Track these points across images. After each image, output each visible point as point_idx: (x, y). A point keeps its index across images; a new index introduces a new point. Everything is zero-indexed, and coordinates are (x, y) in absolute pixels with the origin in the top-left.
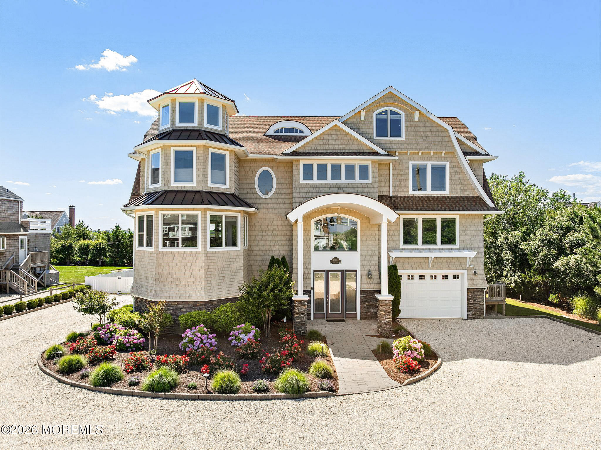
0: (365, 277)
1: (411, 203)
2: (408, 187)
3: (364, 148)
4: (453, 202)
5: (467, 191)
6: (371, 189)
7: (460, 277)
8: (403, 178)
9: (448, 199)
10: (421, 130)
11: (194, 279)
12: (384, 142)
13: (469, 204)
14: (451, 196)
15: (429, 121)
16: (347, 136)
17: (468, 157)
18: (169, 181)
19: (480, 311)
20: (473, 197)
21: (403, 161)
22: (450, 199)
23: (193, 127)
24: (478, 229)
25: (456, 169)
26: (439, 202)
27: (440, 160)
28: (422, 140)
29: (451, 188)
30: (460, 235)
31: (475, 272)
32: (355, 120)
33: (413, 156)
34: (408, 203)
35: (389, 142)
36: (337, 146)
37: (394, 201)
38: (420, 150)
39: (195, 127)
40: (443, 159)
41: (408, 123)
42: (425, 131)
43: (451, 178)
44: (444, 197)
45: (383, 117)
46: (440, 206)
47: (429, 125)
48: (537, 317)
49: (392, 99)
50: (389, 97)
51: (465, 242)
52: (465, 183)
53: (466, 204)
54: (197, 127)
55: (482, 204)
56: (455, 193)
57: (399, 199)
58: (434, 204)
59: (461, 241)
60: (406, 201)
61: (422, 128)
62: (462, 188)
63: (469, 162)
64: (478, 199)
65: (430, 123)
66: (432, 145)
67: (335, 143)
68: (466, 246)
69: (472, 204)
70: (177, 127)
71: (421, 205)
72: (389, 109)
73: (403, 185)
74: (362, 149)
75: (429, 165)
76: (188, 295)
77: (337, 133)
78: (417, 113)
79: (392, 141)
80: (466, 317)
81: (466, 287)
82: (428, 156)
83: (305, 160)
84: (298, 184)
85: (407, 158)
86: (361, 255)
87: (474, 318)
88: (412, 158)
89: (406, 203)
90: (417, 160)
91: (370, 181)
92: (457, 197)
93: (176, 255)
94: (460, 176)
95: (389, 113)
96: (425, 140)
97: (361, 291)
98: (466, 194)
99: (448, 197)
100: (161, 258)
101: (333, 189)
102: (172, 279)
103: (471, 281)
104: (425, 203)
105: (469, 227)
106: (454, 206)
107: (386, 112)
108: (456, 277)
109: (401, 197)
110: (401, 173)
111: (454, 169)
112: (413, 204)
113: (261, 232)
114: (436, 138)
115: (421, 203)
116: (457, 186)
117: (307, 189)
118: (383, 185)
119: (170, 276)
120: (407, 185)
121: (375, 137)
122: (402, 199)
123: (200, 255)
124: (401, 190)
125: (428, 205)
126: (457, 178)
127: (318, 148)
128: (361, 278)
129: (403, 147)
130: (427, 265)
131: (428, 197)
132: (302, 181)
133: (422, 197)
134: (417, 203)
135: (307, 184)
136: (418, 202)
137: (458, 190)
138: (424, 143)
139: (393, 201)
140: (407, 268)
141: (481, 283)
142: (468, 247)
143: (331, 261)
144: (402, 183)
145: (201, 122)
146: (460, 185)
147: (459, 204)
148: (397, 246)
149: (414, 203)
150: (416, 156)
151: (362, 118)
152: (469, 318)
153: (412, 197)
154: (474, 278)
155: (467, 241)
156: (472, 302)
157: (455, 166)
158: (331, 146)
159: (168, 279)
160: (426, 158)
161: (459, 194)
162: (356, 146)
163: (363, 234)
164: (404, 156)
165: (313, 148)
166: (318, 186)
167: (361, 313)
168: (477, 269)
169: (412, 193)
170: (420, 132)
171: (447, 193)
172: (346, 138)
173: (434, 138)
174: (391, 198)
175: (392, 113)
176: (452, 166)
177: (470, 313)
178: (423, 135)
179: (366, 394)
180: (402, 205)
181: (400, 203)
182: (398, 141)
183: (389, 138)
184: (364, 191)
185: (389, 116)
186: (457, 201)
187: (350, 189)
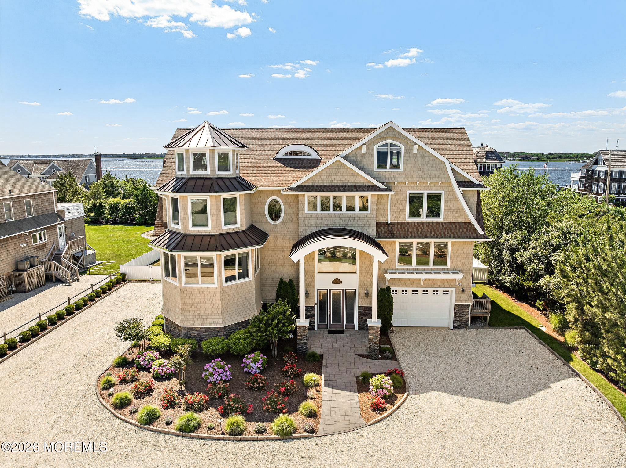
0: (363, 295)
1: (407, 230)
2: (405, 215)
3: (365, 181)
4: (446, 228)
5: (460, 217)
6: (370, 218)
7: (449, 293)
8: (401, 206)
9: (441, 226)
10: (419, 163)
11: (213, 310)
12: (384, 174)
13: (461, 230)
14: (445, 223)
15: (427, 153)
16: (349, 170)
17: (462, 189)
18: (187, 226)
19: (465, 323)
20: (465, 223)
21: (401, 190)
22: (443, 226)
23: (205, 175)
24: (468, 252)
25: (451, 197)
26: (433, 228)
27: (436, 190)
28: (420, 172)
29: (445, 215)
30: (451, 258)
31: (463, 290)
32: (357, 153)
33: (411, 185)
34: (404, 230)
35: (388, 174)
36: (339, 179)
37: (392, 228)
38: (418, 181)
39: (207, 175)
40: (439, 188)
41: (407, 155)
42: (423, 163)
43: (445, 206)
44: (438, 223)
45: (383, 149)
46: (433, 233)
47: (427, 158)
48: (516, 328)
49: (392, 133)
50: (389, 131)
51: (455, 263)
52: (459, 211)
53: (458, 231)
54: (210, 175)
55: (472, 231)
56: (449, 220)
57: (396, 226)
58: (428, 231)
59: (452, 263)
60: (402, 228)
61: (420, 160)
62: (456, 215)
63: (462, 193)
64: (470, 226)
65: (428, 155)
66: (428, 176)
67: (338, 177)
68: (456, 267)
69: (463, 231)
70: (192, 175)
71: (416, 232)
72: (389, 142)
73: (400, 213)
74: (362, 182)
75: (425, 193)
76: (209, 322)
77: (339, 167)
78: (416, 147)
79: (391, 173)
80: (452, 328)
81: (454, 302)
82: (425, 185)
84: (303, 214)
85: (405, 188)
86: (360, 276)
87: (459, 329)
88: (410, 188)
89: (402, 230)
90: (414, 190)
91: (369, 211)
92: (450, 223)
93: (197, 290)
94: (454, 204)
95: (389, 145)
96: (422, 172)
97: (359, 307)
98: (459, 220)
99: (442, 223)
100: (185, 292)
101: (335, 219)
102: (194, 309)
103: (458, 297)
104: (420, 230)
105: (460, 250)
106: (446, 233)
107: (386, 145)
108: (446, 293)
109: (398, 223)
110: (399, 201)
111: (449, 197)
112: (408, 230)
113: (272, 254)
114: (433, 169)
115: (415, 230)
116: (451, 213)
117: (312, 219)
118: (382, 212)
119: (193, 307)
120: (404, 213)
121: (375, 170)
122: (399, 226)
123: (217, 290)
124: (398, 217)
125: (422, 232)
126: (451, 206)
127: (321, 182)
128: (359, 296)
129: (401, 179)
130: (420, 284)
131: (423, 223)
132: (307, 212)
133: (418, 223)
134: (412, 230)
135: (311, 215)
136: (414, 229)
137: (452, 217)
138: (421, 174)
139: (390, 228)
140: (401, 286)
141: (467, 299)
142: (458, 267)
143: (333, 282)
144: (399, 210)
145: (213, 171)
146: (454, 213)
147: (451, 231)
148: (393, 267)
149: (410, 230)
150: (413, 185)
151: (364, 151)
152: (455, 328)
153: (408, 223)
154: (461, 295)
155: (457, 263)
156: (459, 315)
157: (450, 195)
158: (333, 179)
159: (191, 309)
160: (423, 188)
161: (453, 220)
162: (357, 179)
163: (362, 258)
164: (403, 185)
165: (317, 182)
166: (321, 216)
167: (359, 325)
168: (465, 287)
169: (408, 219)
170: (418, 164)
171: (441, 219)
172: (348, 172)
173: (431, 169)
174: (389, 225)
175: (392, 145)
176: (448, 195)
177: (456, 324)
178: (421, 167)
179: (338, 435)
180: (398, 232)
181: (396, 230)
182: (397, 173)
183: (388, 170)
184: (363, 221)
185: (389, 149)
186: (450, 228)
187: (351, 219)
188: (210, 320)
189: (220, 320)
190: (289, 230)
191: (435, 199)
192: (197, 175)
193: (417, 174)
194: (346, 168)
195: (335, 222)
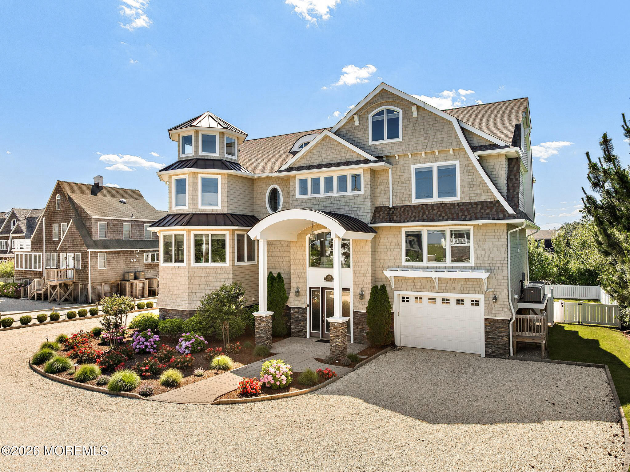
0: (358, 297)
1: (410, 214)
2: (410, 195)
3: (356, 156)
4: (462, 209)
5: (484, 194)
6: (363, 200)
7: (480, 303)
8: (406, 185)
9: (457, 207)
10: (421, 127)
11: (182, 291)
12: (380, 147)
13: (482, 211)
14: (463, 203)
15: (430, 114)
16: (339, 145)
17: (476, 153)
18: (171, 206)
19: (503, 349)
20: (491, 202)
21: (405, 165)
22: (459, 207)
24: (499, 243)
25: (469, 168)
27: (448, 160)
28: (423, 138)
29: (463, 192)
30: (475, 252)
31: (495, 298)
32: (349, 127)
33: (416, 158)
34: (407, 214)
35: (385, 146)
36: (329, 157)
37: (393, 212)
38: (421, 150)
40: (452, 157)
41: (406, 121)
42: (426, 127)
43: (462, 180)
44: (453, 204)
45: (378, 118)
46: (443, 215)
47: (430, 120)
49: (386, 96)
50: (383, 94)
51: (481, 259)
52: (481, 185)
53: (478, 211)
54: (193, 156)
55: (499, 210)
56: (468, 198)
57: (399, 210)
58: (437, 214)
59: (476, 258)
60: (406, 212)
61: (422, 124)
62: (477, 192)
63: (478, 158)
64: (497, 205)
65: (431, 117)
66: (434, 143)
67: (328, 154)
68: (482, 265)
69: (485, 211)
71: (421, 216)
72: (385, 108)
73: (405, 194)
74: (353, 157)
75: (435, 166)
76: (177, 304)
78: (414, 108)
79: (389, 144)
80: (483, 355)
81: (483, 316)
82: (433, 156)
83: (300, 175)
84: (295, 199)
85: (409, 162)
86: (354, 273)
87: (494, 357)
88: (415, 161)
89: (404, 214)
90: (420, 163)
91: (362, 192)
92: (470, 203)
93: (170, 270)
94: (474, 177)
95: (385, 112)
96: (427, 138)
97: (354, 312)
98: (483, 198)
99: (458, 204)
101: (326, 203)
103: (489, 310)
104: (427, 213)
105: (487, 240)
106: (460, 214)
107: (381, 113)
108: (475, 303)
109: (402, 207)
110: (403, 179)
111: (466, 168)
112: (412, 213)
114: (440, 133)
115: (421, 213)
116: (471, 189)
117: (303, 204)
118: (383, 195)
119: (168, 287)
120: (409, 193)
121: (371, 142)
122: (402, 209)
123: (186, 270)
124: (403, 199)
125: (429, 216)
126: (470, 180)
127: (312, 161)
128: (354, 298)
129: (401, 150)
130: (434, 287)
131: (432, 205)
132: (298, 196)
133: (426, 205)
134: (417, 213)
135: (302, 199)
137: (472, 195)
138: (425, 141)
139: (391, 212)
140: (410, 289)
141: (503, 312)
142: (486, 265)
143: (325, 279)
144: (403, 191)
145: (196, 152)
146: (474, 189)
147: (468, 212)
148: (399, 264)
149: (414, 214)
150: (419, 158)
151: (357, 123)
152: (487, 355)
153: (414, 206)
154: (493, 305)
155: (485, 259)
156: (492, 335)
157: (467, 165)
158: (324, 158)
159: (166, 290)
160: (431, 159)
161: (474, 199)
162: (348, 155)
163: (356, 250)
164: (406, 159)
165: (307, 162)
166: (312, 201)
167: (354, 335)
168: (498, 293)
169: (415, 201)
170: (420, 129)
171: (457, 199)
172: (338, 148)
173: (437, 134)
174: (390, 208)
175: (389, 112)
176: (464, 165)
177: (490, 350)
178: (423, 132)
180: (399, 216)
181: (398, 214)
182: (395, 143)
183: (386, 141)
184: (356, 203)
185: (385, 117)
187: (343, 201)
189: (187, 302)
191: (448, 173)
193: (420, 142)
194: (336, 143)
195: (326, 207)
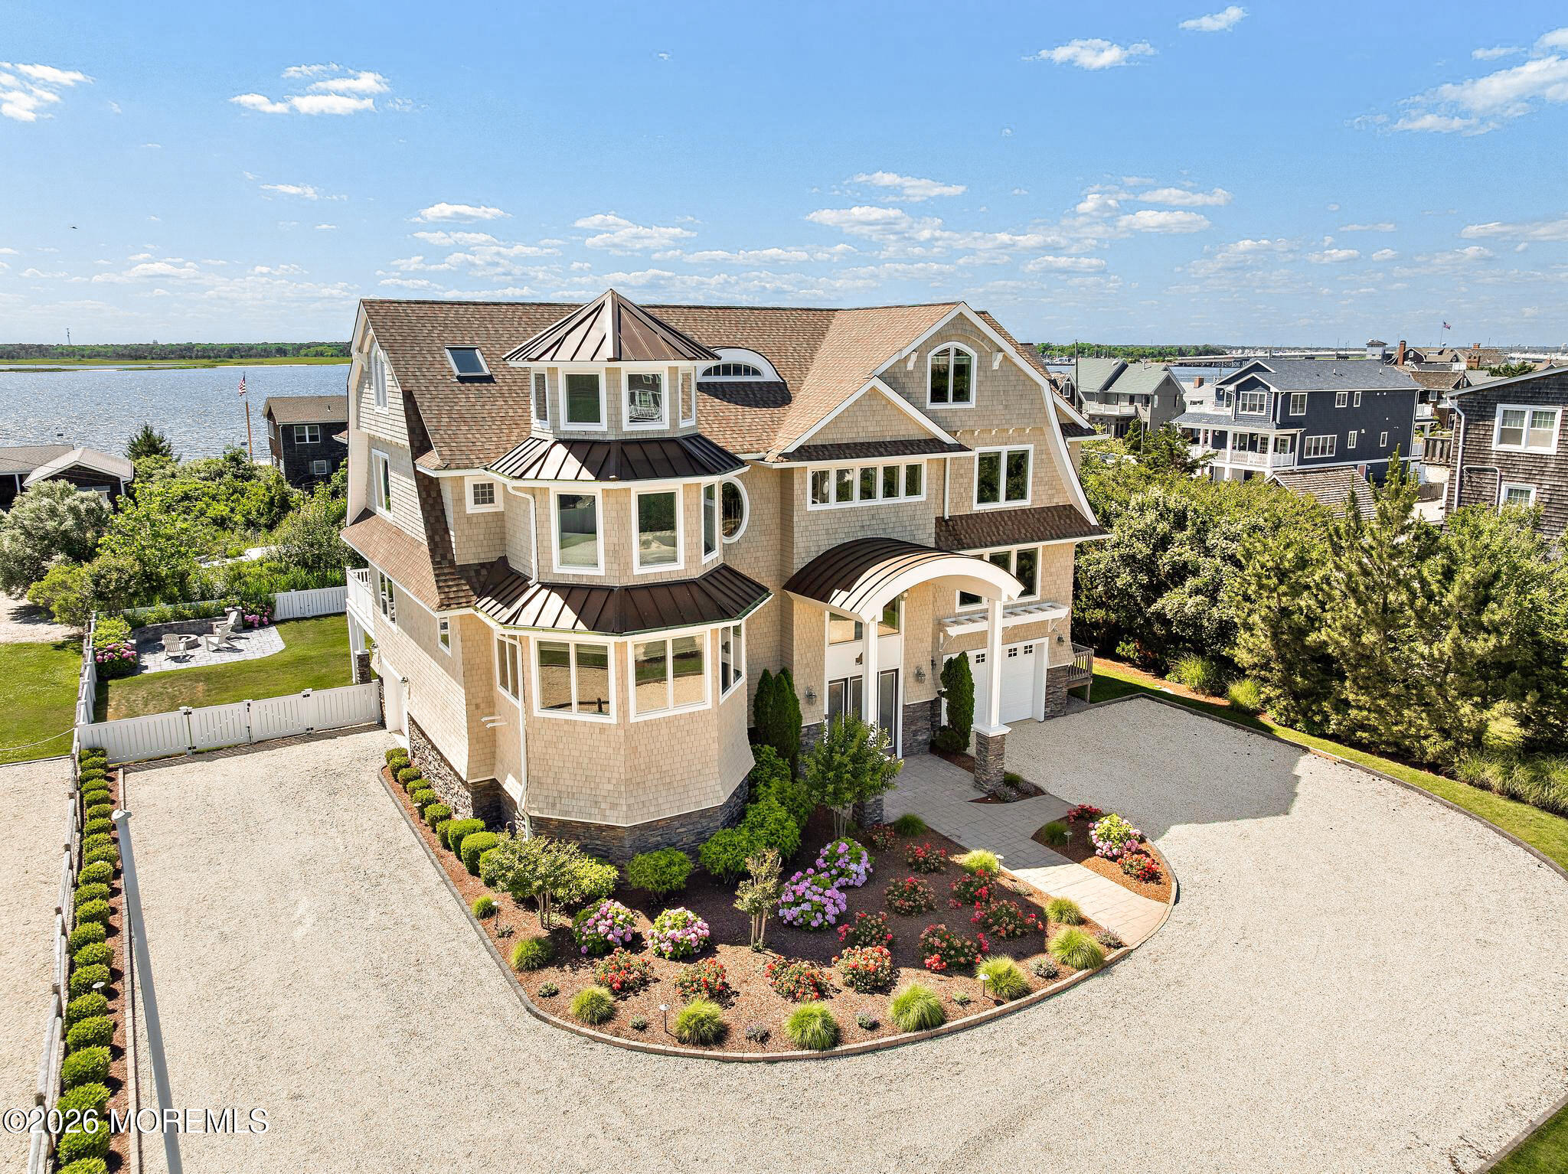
0: (911, 679)
1: (980, 530)
2: (972, 498)
3: (916, 432)
4: (1039, 520)
5: (1056, 495)
6: (925, 511)
7: (1033, 649)
8: (966, 480)
9: (1031, 516)
10: (1001, 388)
11: (699, 767)
12: (944, 415)
13: (1063, 522)
14: (1034, 509)
15: (1013, 368)
16: (889, 407)
17: (1070, 439)
18: (628, 565)
19: (1061, 704)
20: (1065, 507)
22: (1034, 516)
23: (659, 432)
25: (1045, 457)
26: (1020, 522)
27: (1023, 443)
28: (1001, 407)
29: (1034, 493)
30: (1041, 578)
31: (1060, 639)
32: (897, 370)
33: (983, 435)
34: (975, 531)
35: (953, 416)
36: (871, 429)
37: (953, 528)
38: (994, 427)
39: (663, 431)
40: (1027, 439)
41: (981, 373)
42: (1007, 388)
43: (1035, 475)
44: (1023, 511)
45: (942, 361)
47: (1014, 378)
48: (1132, 698)
49: (961, 327)
50: (958, 323)
51: (1048, 588)
53: (1058, 523)
54: (668, 431)
55: (1079, 521)
56: (1040, 502)
57: (960, 523)
59: (1043, 587)
60: (971, 526)
61: (1002, 383)
62: (1050, 492)
64: (1074, 511)
65: (1015, 373)
66: (1013, 416)
67: (868, 424)
68: (1049, 596)
70: (626, 433)
72: (953, 345)
73: (964, 495)
74: (921, 432)
75: (1004, 451)
76: (693, 800)
77: (872, 403)
78: (1000, 356)
79: (956, 411)
80: (1042, 718)
81: (1045, 666)
82: (1006, 435)
84: (803, 513)
85: (973, 442)
86: (906, 640)
87: (1054, 717)
88: (981, 441)
89: (973, 532)
90: (986, 445)
91: (923, 497)
92: (1043, 510)
93: (664, 725)
95: (952, 353)
96: (1006, 407)
97: (904, 706)
98: (1055, 502)
99: (1030, 510)
100: (635, 736)
101: (863, 518)
102: (657, 776)
103: (1053, 655)
104: (1001, 528)
105: (1055, 561)
106: (1042, 529)
107: (946, 352)
108: (1028, 650)
109: (960, 517)
110: (962, 471)
111: (1040, 457)
112: (982, 530)
114: (1022, 401)
115: (994, 529)
116: (1043, 488)
117: (820, 522)
119: (654, 770)
120: (970, 494)
121: (930, 405)
122: (964, 522)
123: (709, 717)
124: (962, 504)
125: (1006, 532)
126: (1043, 475)
127: (839, 436)
128: (905, 682)
129: (972, 423)
131: (1006, 513)
132: (810, 507)
133: (992, 514)
134: (988, 529)
135: (817, 513)
136: (990, 527)
137: (1044, 497)
138: (1002, 412)
141: (1065, 657)
142: (1052, 596)
143: (857, 660)
144: (963, 490)
145: (674, 422)
146: (1046, 488)
148: (951, 611)
150: (987, 436)
151: (910, 366)
152: (1047, 717)
153: (977, 515)
154: (1057, 652)
155: (1051, 587)
156: (1053, 690)
157: (1042, 452)
158: (860, 430)
159: (650, 777)
160: (1003, 440)
161: (1046, 503)
162: (903, 427)
163: (910, 600)
164: (968, 436)
165: (830, 436)
166: (838, 515)
167: (903, 745)
168: (1061, 635)
169: (979, 508)
170: (999, 391)
171: (1029, 502)
172: (887, 412)
173: (1019, 402)
174: (946, 522)
175: (958, 353)
176: (1038, 452)
177: (1050, 709)
178: (1003, 398)
181: (963, 532)
182: (965, 410)
183: (951, 405)
184: (913, 517)
185: (952, 360)
186: (1044, 519)
187: (892, 515)
188: (697, 792)
190: (758, 554)
191: (1018, 464)
192: (638, 432)
193: (997, 412)
194: (884, 402)
195: (863, 526)
